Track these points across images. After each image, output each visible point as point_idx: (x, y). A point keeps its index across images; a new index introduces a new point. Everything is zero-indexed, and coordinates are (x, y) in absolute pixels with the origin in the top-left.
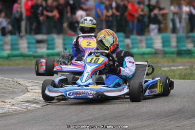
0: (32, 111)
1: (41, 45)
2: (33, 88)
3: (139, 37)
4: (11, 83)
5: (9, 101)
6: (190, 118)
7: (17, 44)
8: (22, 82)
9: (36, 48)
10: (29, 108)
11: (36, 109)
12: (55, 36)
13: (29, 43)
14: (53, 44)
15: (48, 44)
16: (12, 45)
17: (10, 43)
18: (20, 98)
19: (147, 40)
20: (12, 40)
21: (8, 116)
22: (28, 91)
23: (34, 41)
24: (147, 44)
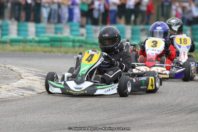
0: (28, 98)
2: (26, 74)
4: (3, 68)
5: (4, 86)
6: (191, 112)
8: (14, 68)
10: (25, 95)
11: (33, 96)
18: (16, 84)
21: (5, 101)
22: (22, 78)
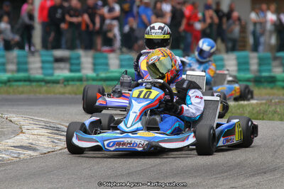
0: (25, 161)
1: (62, 65)
2: (30, 127)
6: (253, 175)
7: (26, 63)
8: (14, 119)
9: (54, 69)
10: (22, 156)
11: (32, 158)
12: (81, 52)
13: (43, 62)
14: (79, 64)
15: (71, 64)
16: (18, 63)
17: (15, 60)
18: (11, 142)
20: (18, 57)
22: (22, 132)
23: (51, 59)
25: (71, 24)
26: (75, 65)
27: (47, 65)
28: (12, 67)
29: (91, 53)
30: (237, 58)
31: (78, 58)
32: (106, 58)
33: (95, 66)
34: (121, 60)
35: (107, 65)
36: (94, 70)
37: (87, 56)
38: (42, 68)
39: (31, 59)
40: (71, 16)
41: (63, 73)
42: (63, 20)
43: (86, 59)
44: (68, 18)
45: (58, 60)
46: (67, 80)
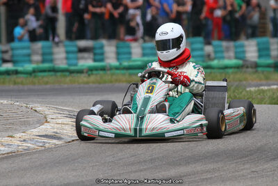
1: (86, 55)
3: (224, 44)
7: (51, 54)
9: (78, 59)
12: (104, 42)
13: (67, 52)
14: (102, 54)
15: (95, 54)
16: (43, 54)
17: (40, 52)
19: (236, 47)
20: (43, 48)
23: (75, 49)
24: (236, 53)
25: (94, 14)
26: (99, 55)
27: (71, 56)
28: (37, 58)
29: (114, 42)
30: (258, 44)
31: (102, 47)
32: (129, 47)
33: (118, 55)
34: (143, 49)
35: (130, 53)
36: (118, 59)
37: (110, 45)
38: (67, 58)
39: (56, 50)
40: (94, 6)
41: (87, 62)
42: (86, 10)
43: (109, 49)
44: (91, 9)
45: (82, 50)
46: (91, 70)
